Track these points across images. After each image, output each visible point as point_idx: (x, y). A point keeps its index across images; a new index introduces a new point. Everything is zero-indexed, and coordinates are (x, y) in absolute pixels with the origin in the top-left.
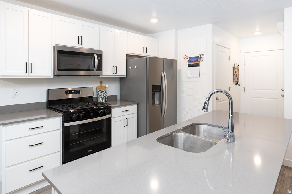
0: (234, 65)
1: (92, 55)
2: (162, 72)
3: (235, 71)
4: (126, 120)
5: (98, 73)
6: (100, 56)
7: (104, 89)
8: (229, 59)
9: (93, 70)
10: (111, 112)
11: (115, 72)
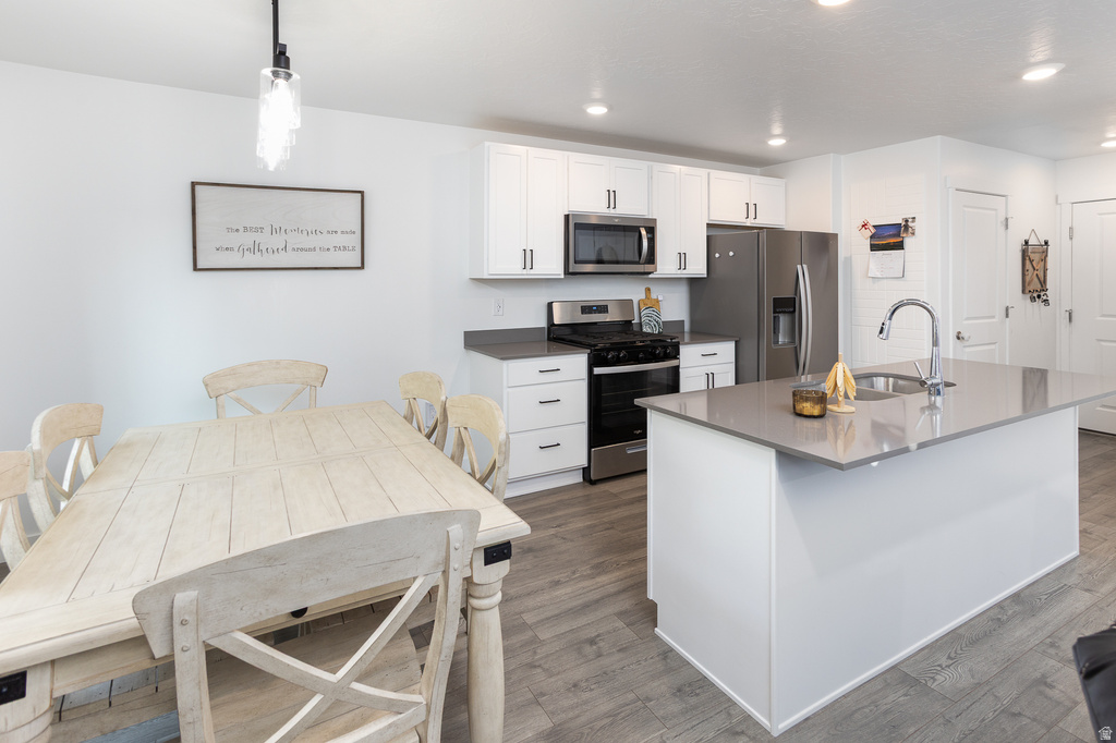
0: (1026, 242)
1: (636, 229)
2: (799, 267)
3: (1031, 261)
4: (711, 376)
5: (648, 268)
6: (651, 230)
7: (654, 305)
8: (1003, 228)
9: (638, 263)
10: (679, 354)
11: (683, 267)
